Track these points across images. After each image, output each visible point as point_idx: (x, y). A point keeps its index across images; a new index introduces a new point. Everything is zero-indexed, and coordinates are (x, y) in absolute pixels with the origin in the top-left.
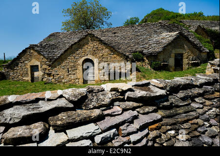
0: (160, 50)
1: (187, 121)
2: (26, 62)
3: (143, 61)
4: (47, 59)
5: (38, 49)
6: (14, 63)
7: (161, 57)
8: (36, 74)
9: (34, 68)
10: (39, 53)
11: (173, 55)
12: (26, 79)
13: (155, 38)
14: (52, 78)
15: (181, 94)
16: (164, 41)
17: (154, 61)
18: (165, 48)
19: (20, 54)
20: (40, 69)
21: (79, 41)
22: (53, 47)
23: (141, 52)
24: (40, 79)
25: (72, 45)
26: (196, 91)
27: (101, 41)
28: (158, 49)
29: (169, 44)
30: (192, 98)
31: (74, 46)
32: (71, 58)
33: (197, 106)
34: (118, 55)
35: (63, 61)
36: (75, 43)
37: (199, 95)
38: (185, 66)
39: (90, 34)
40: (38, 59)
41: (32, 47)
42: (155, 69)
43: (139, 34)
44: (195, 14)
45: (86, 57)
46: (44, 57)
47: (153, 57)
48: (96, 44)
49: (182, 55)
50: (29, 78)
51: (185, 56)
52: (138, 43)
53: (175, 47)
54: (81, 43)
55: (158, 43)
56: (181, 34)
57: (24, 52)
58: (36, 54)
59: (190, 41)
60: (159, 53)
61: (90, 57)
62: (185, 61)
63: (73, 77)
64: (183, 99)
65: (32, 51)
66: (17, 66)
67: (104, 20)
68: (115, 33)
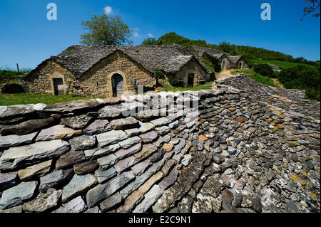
0: (178, 69)
1: (213, 116)
2: (48, 74)
3: (164, 78)
4: (72, 72)
5: (61, 61)
6: (33, 75)
7: (178, 76)
8: (60, 87)
9: (57, 81)
10: (62, 65)
11: (187, 74)
12: (49, 92)
13: (173, 59)
14: (80, 91)
15: (207, 100)
16: (180, 62)
17: (173, 78)
18: (181, 68)
19: (39, 66)
20: (64, 82)
21: (108, 56)
22: (76, 60)
23: (162, 70)
24: (65, 92)
25: (101, 60)
26: (215, 99)
27: (130, 59)
28: (176, 69)
29: (185, 65)
30: (213, 103)
31: (103, 61)
32: (100, 73)
33: (217, 108)
34: (145, 72)
35: (92, 75)
36: (104, 58)
37: (218, 101)
38: (195, 84)
39: (119, 51)
40: (61, 72)
41: (53, 59)
42: (173, 85)
43: (159, 54)
44: (200, 41)
45: (115, 73)
46: (68, 70)
47: (171, 75)
48: (125, 60)
49: (193, 74)
50: (52, 91)
51: (195, 76)
52: (159, 63)
53: (189, 68)
54: (110, 58)
55: (175, 63)
56: (194, 57)
57: (44, 63)
58: (58, 66)
59: (199, 64)
60: (177, 72)
61: (119, 72)
62: (195, 80)
63: (102, 90)
64: (209, 103)
65: (53, 63)
66: (37, 78)
67: (126, 37)
68: (137, 51)
